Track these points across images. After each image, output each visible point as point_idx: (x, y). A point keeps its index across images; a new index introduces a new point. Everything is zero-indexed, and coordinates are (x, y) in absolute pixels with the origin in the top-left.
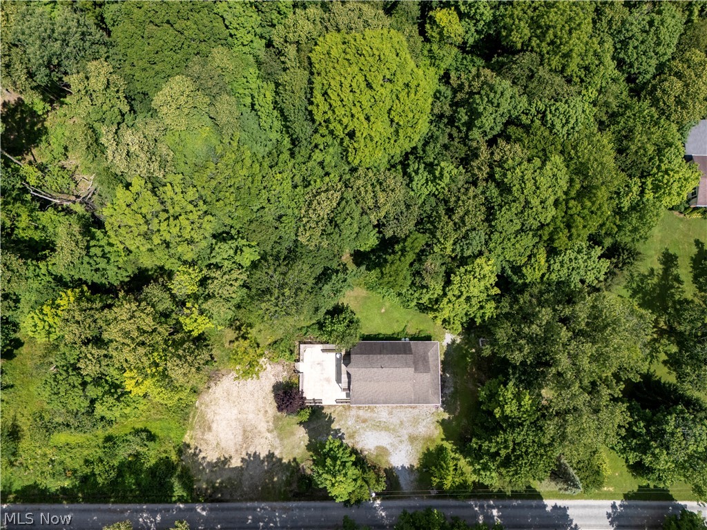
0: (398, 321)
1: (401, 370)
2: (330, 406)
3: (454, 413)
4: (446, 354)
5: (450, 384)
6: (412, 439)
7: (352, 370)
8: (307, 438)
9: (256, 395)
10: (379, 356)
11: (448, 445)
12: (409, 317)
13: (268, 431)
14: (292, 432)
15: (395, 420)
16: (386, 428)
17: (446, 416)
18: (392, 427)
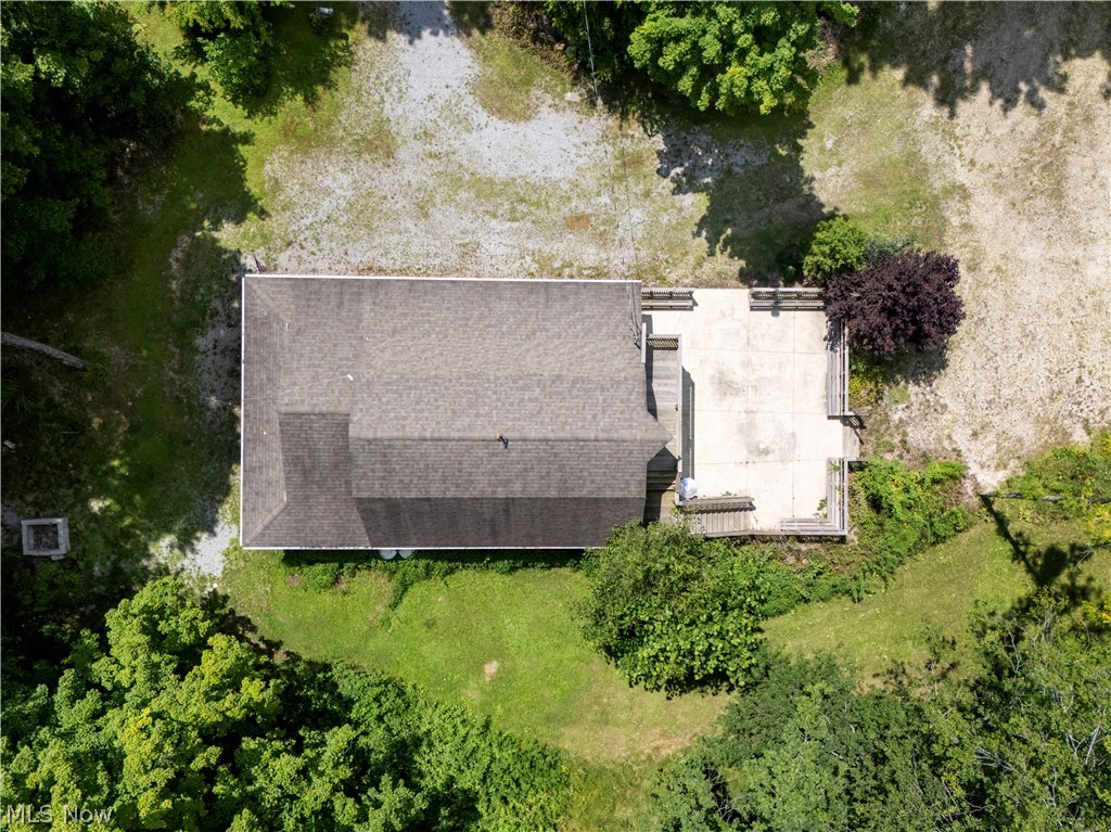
0: (430, 625)
1: (413, 430)
2: (719, 282)
3: (197, 244)
4: (224, 489)
5: (207, 363)
6: (378, 144)
7: (638, 431)
8: (809, 163)
9: (1014, 333)
10: (517, 490)
11: (224, 112)
12: (379, 642)
13: (964, 193)
14: (867, 184)
15: (452, 221)
16: (488, 191)
17: (228, 235)
18: (463, 195)
